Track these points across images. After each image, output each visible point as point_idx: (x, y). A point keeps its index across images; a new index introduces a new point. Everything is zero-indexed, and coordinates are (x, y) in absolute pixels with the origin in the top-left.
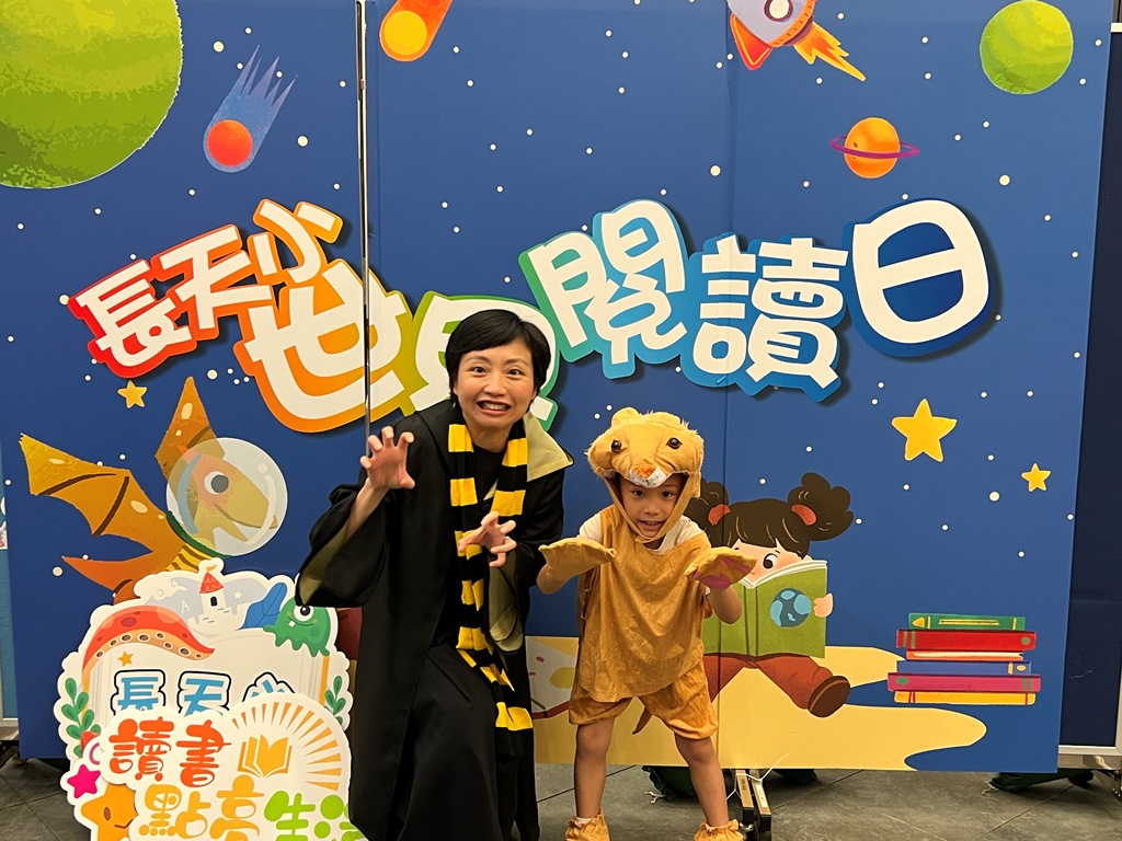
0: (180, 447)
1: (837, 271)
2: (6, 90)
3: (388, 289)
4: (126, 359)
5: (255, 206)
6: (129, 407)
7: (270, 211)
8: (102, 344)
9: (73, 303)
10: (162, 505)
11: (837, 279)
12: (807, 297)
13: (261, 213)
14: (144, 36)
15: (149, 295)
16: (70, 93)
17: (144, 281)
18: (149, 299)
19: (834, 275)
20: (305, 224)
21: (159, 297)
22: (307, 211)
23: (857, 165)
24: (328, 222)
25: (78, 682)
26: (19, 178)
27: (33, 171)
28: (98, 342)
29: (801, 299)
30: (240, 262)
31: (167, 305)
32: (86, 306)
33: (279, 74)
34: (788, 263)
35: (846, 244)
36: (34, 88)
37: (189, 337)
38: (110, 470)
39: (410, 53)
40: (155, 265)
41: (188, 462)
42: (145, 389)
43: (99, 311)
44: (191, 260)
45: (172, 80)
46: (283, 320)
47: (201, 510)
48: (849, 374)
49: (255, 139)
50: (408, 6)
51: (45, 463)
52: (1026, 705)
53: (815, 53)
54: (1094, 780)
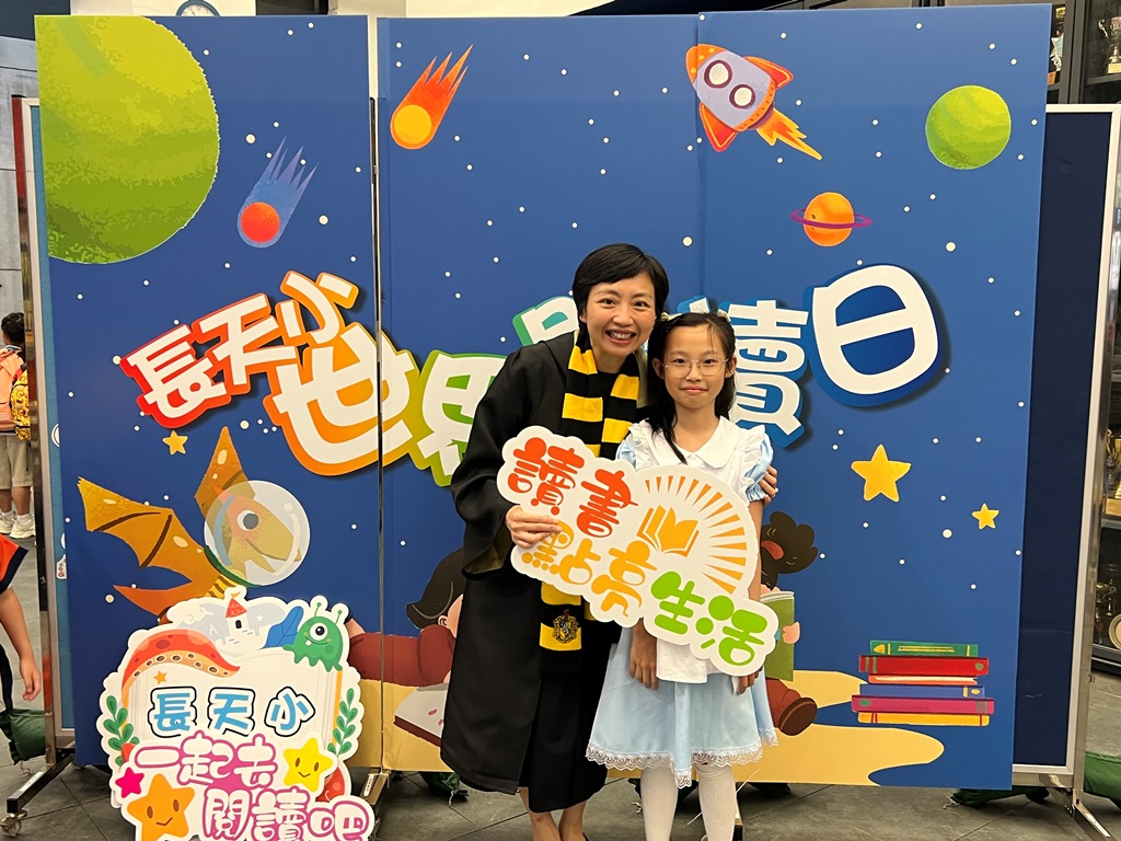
0: (216, 489)
1: (799, 329)
2: (70, 178)
3: (398, 349)
4: (169, 411)
5: (282, 276)
6: (172, 453)
7: (295, 281)
8: (150, 398)
9: (124, 362)
10: (201, 541)
11: (799, 337)
12: (771, 353)
13: (288, 283)
14: (186, 130)
15: (189, 356)
16: (122, 181)
17: (185, 344)
18: (190, 359)
19: (796, 333)
20: (326, 292)
21: (199, 357)
22: (327, 280)
23: (817, 235)
24: (346, 290)
25: (119, 699)
26: (79, 255)
27: (91, 249)
28: (146, 397)
29: (767, 355)
30: (269, 325)
31: (206, 364)
32: (136, 366)
33: (303, 162)
34: (754, 322)
35: (807, 307)
36: (92, 176)
37: (225, 393)
38: (156, 509)
39: (416, 142)
40: (195, 329)
41: (223, 503)
42: (186, 438)
43: (147, 370)
44: (226, 324)
45: (211, 168)
46: (306, 377)
47: (234, 544)
48: (811, 422)
49: (282, 218)
50: (414, 101)
51: (99, 503)
52: (981, 727)
53: (776, 135)
54: (1050, 797)
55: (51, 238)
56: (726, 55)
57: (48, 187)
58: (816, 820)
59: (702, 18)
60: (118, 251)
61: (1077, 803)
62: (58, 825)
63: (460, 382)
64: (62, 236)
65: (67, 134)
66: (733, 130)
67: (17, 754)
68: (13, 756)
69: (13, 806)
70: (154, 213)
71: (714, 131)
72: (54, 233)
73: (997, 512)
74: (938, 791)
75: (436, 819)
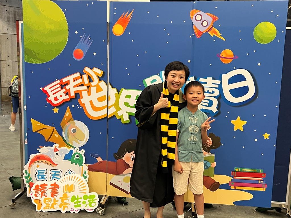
0: (66, 122)
1: (218, 85)
2: (30, 42)
3: (113, 88)
4: (54, 102)
5: (84, 68)
6: (55, 113)
7: (87, 69)
8: (49, 99)
9: (43, 89)
10: (62, 135)
11: (218, 87)
12: (210, 91)
13: (85, 70)
14: (60, 30)
16: (44, 43)
17: (59, 85)
18: (60, 89)
19: (217, 86)
20: (95, 73)
21: (62, 88)
22: (95, 69)
23: (223, 61)
24: (100, 72)
25: (28, 171)
26: (32, 62)
27: (35, 60)
29: (209, 92)
30: (80, 81)
31: (64, 90)
32: (46, 90)
33: (90, 39)
34: (206, 83)
35: (220, 79)
36: (36, 41)
37: (68, 98)
38: (50, 127)
39: (119, 34)
40: (61, 81)
41: (67, 126)
42: (58, 109)
43: (49, 91)
44: (69, 80)
45: (66, 40)
46: (89, 94)
47: (70, 136)
48: (220, 110)
49: (84, 53)
50: (119, 23)
51: (36, 125)
52: (263, 191)
53: (214, 34)
54: (282, 211)
55: (25, 57)
56: (201, 13)
57: (25, 44)
58: (219, 214)
59: (195, 2)
60: (42, 60)
61: (288, 212)
62: (24, 206)
63: (129, 97)
64: (28, 56)
65: (30, 30)
66: (202, 32)
67: (14, 188)
68: (13, 189)
69: (13, 201)
70: (51, 51)
71: (197, 32)
72: (26, 56)
73: (269, 135)
74: (252, 208)
75: (120, 209)
